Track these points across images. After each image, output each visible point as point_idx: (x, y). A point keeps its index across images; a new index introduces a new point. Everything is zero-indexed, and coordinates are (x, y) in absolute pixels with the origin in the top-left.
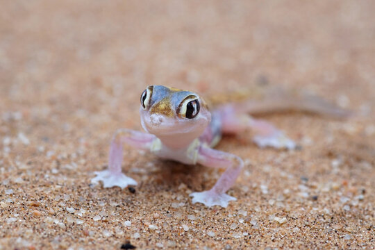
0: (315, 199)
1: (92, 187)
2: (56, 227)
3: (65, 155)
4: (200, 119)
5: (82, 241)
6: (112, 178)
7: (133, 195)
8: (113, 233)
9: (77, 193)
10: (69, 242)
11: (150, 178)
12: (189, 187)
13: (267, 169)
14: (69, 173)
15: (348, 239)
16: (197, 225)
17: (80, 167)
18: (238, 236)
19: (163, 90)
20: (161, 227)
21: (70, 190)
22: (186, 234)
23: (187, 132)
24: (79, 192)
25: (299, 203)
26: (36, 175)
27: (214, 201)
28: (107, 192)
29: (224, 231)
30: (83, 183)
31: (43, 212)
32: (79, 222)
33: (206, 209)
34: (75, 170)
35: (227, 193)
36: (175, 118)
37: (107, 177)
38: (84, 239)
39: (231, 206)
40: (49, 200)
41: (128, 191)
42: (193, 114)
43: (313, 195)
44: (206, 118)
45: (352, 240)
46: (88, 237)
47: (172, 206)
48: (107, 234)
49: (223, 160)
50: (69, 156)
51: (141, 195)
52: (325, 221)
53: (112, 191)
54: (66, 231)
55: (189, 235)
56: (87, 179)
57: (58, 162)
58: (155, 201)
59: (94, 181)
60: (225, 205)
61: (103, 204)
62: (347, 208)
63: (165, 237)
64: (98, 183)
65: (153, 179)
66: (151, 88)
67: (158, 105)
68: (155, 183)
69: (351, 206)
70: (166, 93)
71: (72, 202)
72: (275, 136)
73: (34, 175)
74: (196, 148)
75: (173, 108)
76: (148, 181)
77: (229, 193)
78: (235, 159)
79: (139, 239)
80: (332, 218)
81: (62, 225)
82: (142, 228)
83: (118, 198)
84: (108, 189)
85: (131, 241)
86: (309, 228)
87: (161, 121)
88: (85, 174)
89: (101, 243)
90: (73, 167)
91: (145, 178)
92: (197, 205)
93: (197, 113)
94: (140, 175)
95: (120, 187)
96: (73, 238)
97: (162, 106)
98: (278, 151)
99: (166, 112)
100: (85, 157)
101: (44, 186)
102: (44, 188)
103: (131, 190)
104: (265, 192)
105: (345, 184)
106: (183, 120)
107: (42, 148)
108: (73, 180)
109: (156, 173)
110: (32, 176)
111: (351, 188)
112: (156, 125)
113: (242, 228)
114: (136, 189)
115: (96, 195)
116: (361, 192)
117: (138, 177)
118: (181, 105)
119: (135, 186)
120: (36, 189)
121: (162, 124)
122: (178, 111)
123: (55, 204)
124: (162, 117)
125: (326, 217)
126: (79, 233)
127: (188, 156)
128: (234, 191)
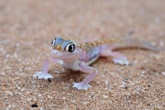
0: (127, 88)
1: (33, 78)
2: (9, 95)
3: (28, 64)
4: (76, 53)
5: (17, 102)
6: (42, 75)
7: (49, 83)
8: (32, 99)
9: (25, 81)
10: (12, 102)
11: (60, 75)
12: (75, 80)
13: (112, 73)
14: (26, 72)
15: (132, 107)
16: (70, 97)
17: (32, 69)
18: (85, 103)
19: (60, 39)
20: (54, 98)
21: (23, 79)
22: (63, 101)
23: (70, 57)
24: (26, 80)
25: (119, 90)
26: (12, 72)
27: (82, 87)
28: (39, 81)
29: (80, 101)
30: (30, 77)
31: (7, 89)
32: (20, 94)
33: (77, 90)
34: (30, 70)
35: (89, 84)
36: (63, 52)
37: (40, 74)
38: (18, 101)
39: (89, 89)
40: (12, 83)
41: (48, 81)
42: (72, 50)
43: (127, 86)
44: (78, 52)
45: (133, 107)
46: (21, 101)
47: (63, 88)
48: (29, 100)
49: (89, 70)
50: (30, 64)
51: (53, 83)
52: (126, 98)
53: (41, 80)
54: (13, 97)
55: (65, 102)
56: (33, 75)
57: (24, 67)
58: (57, 86)
59: (35, 76)
60: (86, 89)
61: (34, 86)
62: (138, 93)
63: (54, 102)
64: (36, 77)
65: (61, 76)
66: (55, 39)
67: (57, 46)
68: (62, 78)
69: (141, 92)
70: (61, 41)
71: (21, 85)
72: (122, 59)
73: (11, 72)
74: (78, 64)
75: (63, 48)
76: (58, 77)
77: (90, 84)
78: (94, 70)
79: (42, 102)
80: (130, 97)
81: (12, 95)
82: (46, 97)
83: (42, 84)
84: (40, 79)
85: (38, 103)
86: (117, 101)
87: (57, 53)
88: (33, 72)
89: (25, 103)
90: (29, 69)
91: (58, 75)
92: (75, 88)
93: (74, 50)
94: (56, 74)
95: (45, 79)
96: (14, 100)
97: (58, 47)
98: (121, 65)
99: (59, 49)
100: (37, 65)
101: (13, 77)
102: (12, 78)
103: (49, 80)
104: (107, 84)
105: (143, 82)
106: (67, 53)
107: (20, 60)
108: (26, 75)
109: (64, 73)
110: (10, 72)
111: (144, 84)
112: (54, 54)
113: (88, 100)
114: (52, 80)
115: (33, 82)
116: (148, 86)
117: (55, 75)
118: (66, 46)
119: (52, 79)
120: (9, 78)
121: (57, 54)
122: (65, 49)
123: (14, 85)
124: (57, 51)
125: (127, 96)
126: (18, 98)
127: (74, 67)
128: (92, 83)
